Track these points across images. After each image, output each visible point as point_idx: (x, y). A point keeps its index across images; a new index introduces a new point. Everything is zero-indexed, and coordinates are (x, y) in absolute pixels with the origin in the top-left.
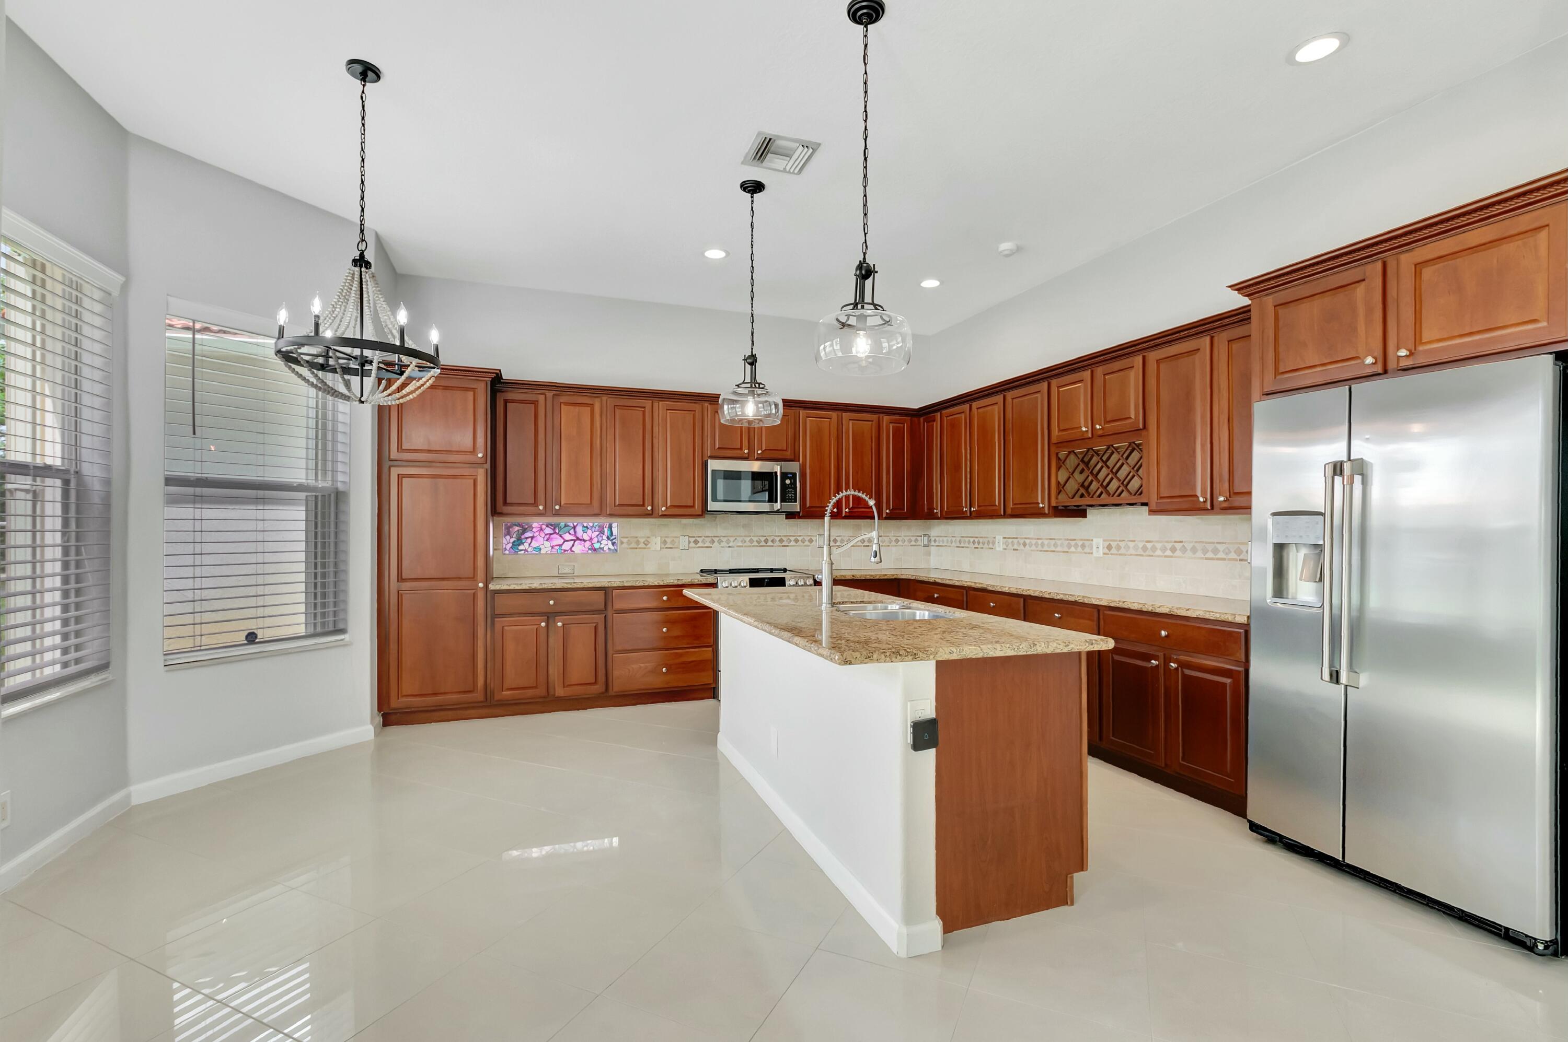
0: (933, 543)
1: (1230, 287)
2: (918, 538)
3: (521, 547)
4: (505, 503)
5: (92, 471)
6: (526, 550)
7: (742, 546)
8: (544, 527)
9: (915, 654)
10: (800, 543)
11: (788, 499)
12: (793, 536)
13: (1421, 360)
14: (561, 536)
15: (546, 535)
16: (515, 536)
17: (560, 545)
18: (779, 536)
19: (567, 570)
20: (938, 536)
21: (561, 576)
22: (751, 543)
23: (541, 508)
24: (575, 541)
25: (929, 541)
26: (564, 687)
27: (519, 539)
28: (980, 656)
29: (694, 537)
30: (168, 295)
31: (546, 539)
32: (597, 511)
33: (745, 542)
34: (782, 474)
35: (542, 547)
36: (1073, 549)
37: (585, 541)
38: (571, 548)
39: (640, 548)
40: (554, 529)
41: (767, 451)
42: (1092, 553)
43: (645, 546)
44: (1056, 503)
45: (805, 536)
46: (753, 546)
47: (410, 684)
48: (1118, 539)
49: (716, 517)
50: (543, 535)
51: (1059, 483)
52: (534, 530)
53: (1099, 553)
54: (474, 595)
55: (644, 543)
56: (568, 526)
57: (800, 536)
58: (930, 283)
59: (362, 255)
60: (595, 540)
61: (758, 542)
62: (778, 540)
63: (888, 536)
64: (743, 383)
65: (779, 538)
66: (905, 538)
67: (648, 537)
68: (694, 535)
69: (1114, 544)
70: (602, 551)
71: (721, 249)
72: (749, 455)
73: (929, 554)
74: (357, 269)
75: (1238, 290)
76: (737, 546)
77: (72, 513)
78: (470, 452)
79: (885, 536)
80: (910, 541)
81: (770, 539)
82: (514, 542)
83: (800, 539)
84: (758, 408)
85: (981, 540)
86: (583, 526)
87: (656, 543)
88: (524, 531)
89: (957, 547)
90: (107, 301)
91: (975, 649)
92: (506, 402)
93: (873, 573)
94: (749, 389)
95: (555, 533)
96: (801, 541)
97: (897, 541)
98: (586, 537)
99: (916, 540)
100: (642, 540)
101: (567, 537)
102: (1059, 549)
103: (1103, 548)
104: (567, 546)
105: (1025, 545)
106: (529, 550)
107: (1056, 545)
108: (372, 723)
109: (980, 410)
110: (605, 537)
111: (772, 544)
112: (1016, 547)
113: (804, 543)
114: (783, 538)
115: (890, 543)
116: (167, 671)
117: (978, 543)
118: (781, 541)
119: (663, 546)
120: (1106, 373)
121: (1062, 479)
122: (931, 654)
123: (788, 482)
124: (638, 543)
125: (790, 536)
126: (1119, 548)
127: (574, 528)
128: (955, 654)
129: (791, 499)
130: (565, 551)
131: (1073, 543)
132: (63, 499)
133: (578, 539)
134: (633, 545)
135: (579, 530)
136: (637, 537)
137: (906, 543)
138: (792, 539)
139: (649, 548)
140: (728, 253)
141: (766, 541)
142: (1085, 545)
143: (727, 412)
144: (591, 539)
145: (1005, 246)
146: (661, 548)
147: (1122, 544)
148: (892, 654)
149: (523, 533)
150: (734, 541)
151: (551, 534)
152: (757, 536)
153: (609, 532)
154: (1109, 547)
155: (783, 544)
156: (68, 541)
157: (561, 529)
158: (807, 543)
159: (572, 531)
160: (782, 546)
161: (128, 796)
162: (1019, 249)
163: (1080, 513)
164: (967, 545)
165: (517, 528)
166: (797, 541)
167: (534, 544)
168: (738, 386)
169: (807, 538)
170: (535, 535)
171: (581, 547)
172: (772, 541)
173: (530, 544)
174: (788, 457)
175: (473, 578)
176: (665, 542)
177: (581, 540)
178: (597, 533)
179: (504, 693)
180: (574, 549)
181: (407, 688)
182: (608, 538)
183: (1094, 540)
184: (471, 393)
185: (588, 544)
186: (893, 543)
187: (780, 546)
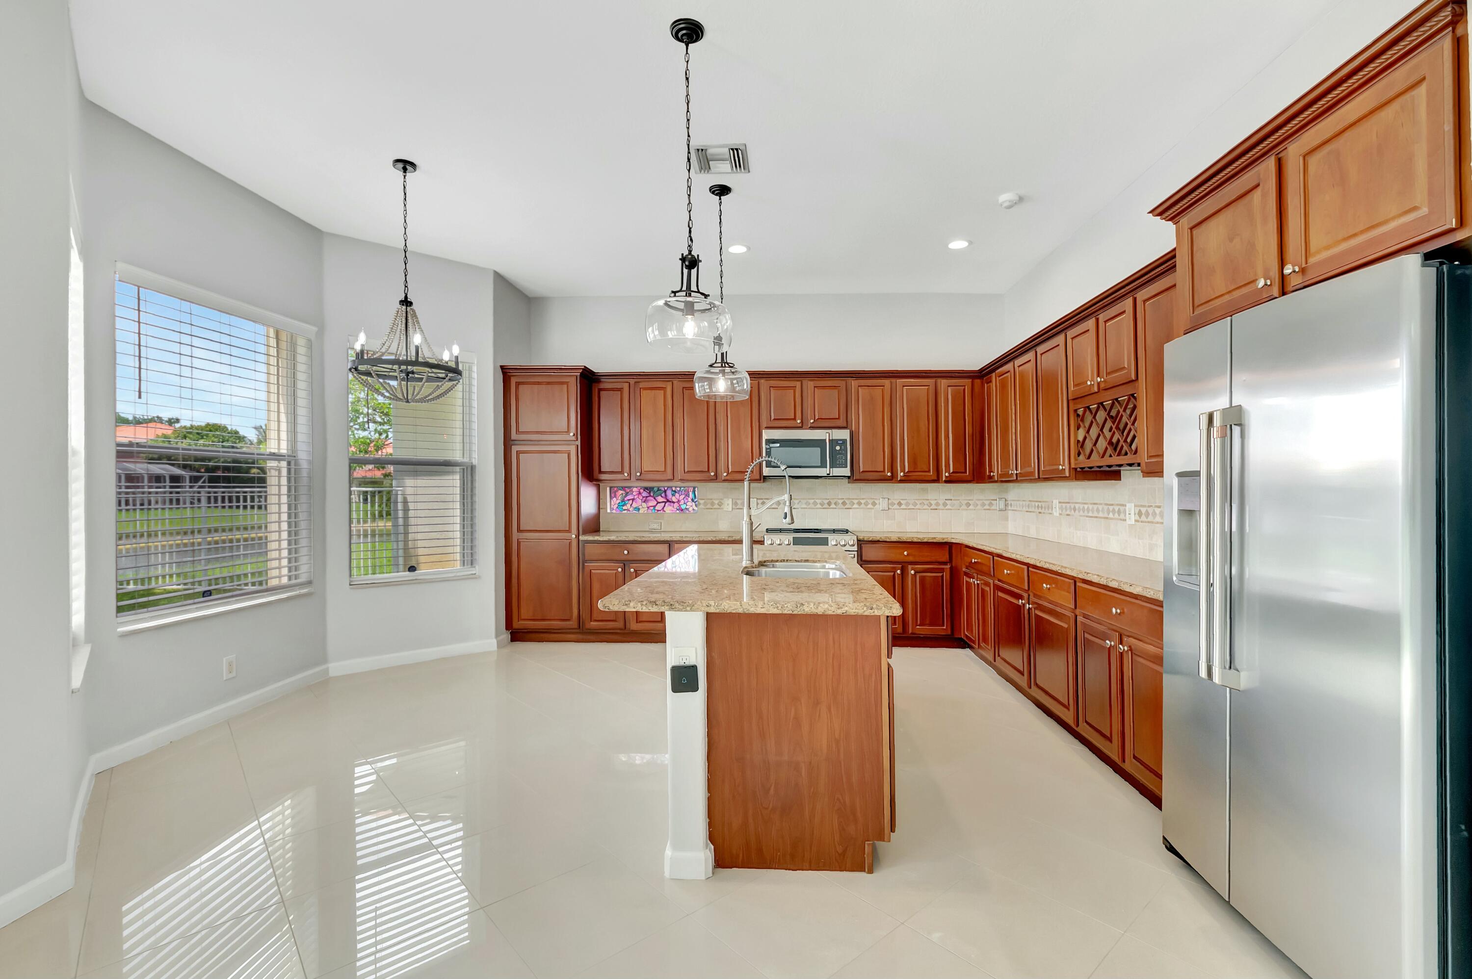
0: (1010, 508)
1: (1150, 213)
2: (993, 502)
3: (624, 508)
4: (600, 472)
5: (303, 456)
6: (628, 510)
7: (806, 508)
8: (642, 491)
9: (671, 605)
10: (863, 506)
11: (839, 464)
12: (856, 499)
13: (1312, 275)
14: (655, 498)
15: (643, 497)
16: (620, 498)
17: (655, 506)
18: (841, 499)
19: (655, 526)
20: (1013, 500)
21: (651, 531)
22: (815, 506)
23: (626, 474)
24: (665, 502)
25: (1006, 505)
26: (637, 622)
27: (623, 501)
28: (740, 611)
29: (762, 499)
30: (349, 335)
31: (643, 501)
32: (670, 477)
33: (809, 504)
34: (831, 441)
35: (640, 507)
36: (1111, 515)
37: (674, 502)
38: (663, 508)
39: (715, 509)
40: (650, 493)
41: (820, 420)
42: (1126, 520)
43: (719, 507)
44: (1075, 464)
45: (868, 499)
46: (817, 508)
47: (526, 611)
48: (1147, 505)
49: (782, 482)
50: (641, 498)
51: (1078, 441)
52: (634, 494)
53: (1131, 519)
54: (570, 543)
55: (718, 504)
56: (660, 490)
57: (863, 499)
58: (958, 245)
59: (406, 297)
60: (682, 502)
61: (822, 504)
62: (840, 503)
63: (959, 500)
64: (716, 362)
65: (842, 501)
66: (977, 502)
67: (721, 499)
68: (762, 497)
69: (1143, 510)
70: (687, 512)
71: (743, 245)
72: (802, 425)
73: (1007, 519)
74: (404, 307)
75: (1160, 214)
76: (802, 508)
77: (293, 483)
78: (566, 432)
79: (954, 500)
80: (983, 505)
81: (833, 502)
82: (619, 503)
83: (863, 501)
84: (732, 384)
85: (1043, 504)
86: (672, 490)
87: (728, 504)
88: (627, 494)
89: (1027, 511)
90: (310, 345)
91: (735, 605)
92: (600, 390)
93: (944, 536)
94: (720, 369)
95: (650, 496)
96: (864, 503)
97: (968, 505)
98: (674, 499)
99: (991, 504)
100: (716, 502)
101: (660, 499)
102: (1101, 515)
103: (1135, 514)
104: (659, 507)
105: (1075, 510)
106: (631, 510)
107: (1098, 510)
108: (497, 636)
109: (1021, 368)
110: (690, 500)
111: (834, 506)
112: (1068, 512)
113: (867, 505)
114: (846, 501)
115: (961, 506)
116: (351, 588)
117: (1043, 508)
118: (844, 503)
119: (734, 507)
120: (1106, 319)
121: (1081, 438)
122: (688, 606)
123: (838, 448)
124: (713, 504)
125: (853, 499)
126: (1147, 514)
127: (665, 491)
128: (712, 608)
129: (842, 464)
130: (658, 511)
131: (1111, 508)
132: (288, 474)
133: (668, 501)
134: (709, 506)
135: (669, 493)
136: (711, 499)
137: (979, 507)
138: (856, 501)
139: (722, 509)
140: (749, 248)
141: (829, 504)
142: (1119, 511)
143: (700, 390)
144: (679, 501)
145: (1005, 197)
146: (732, 509)
147: (1150, 510)
148: (648, 604)
149: (625, 497)
150: (798, 504)
151: (647, 497)
152: (820, 499)
153: (693, 495)
154: (1140, 514)
155: (846, 507)
156: (291, 501)
157: (654, 492)
158: (870, 506)
159: (663, 495)
160: (846, 508)
161: (327, 670)
162: (1021, 199)
163: (1113, 474)
164: (1033, 510)
165: (621, 492)
166: (859, 504)
167: (634, 505)
168: (711, 366)
169: (870, 501)
170: (635, 497)
171: (671, 508)
172: (835, 504)
173: (631, 505)
174: (841, 425)
175: (569, 531)
176: (736, 504)
177: (670, 502)
178: (684, 496)
179: (592, 623)
180: (665, 509)
181: (524, 613)
182: (692, 500)
183: (1127, 505)
184: (566, 386)
185: (676, 505)
186: (964, 507)
187: (843, 508)
